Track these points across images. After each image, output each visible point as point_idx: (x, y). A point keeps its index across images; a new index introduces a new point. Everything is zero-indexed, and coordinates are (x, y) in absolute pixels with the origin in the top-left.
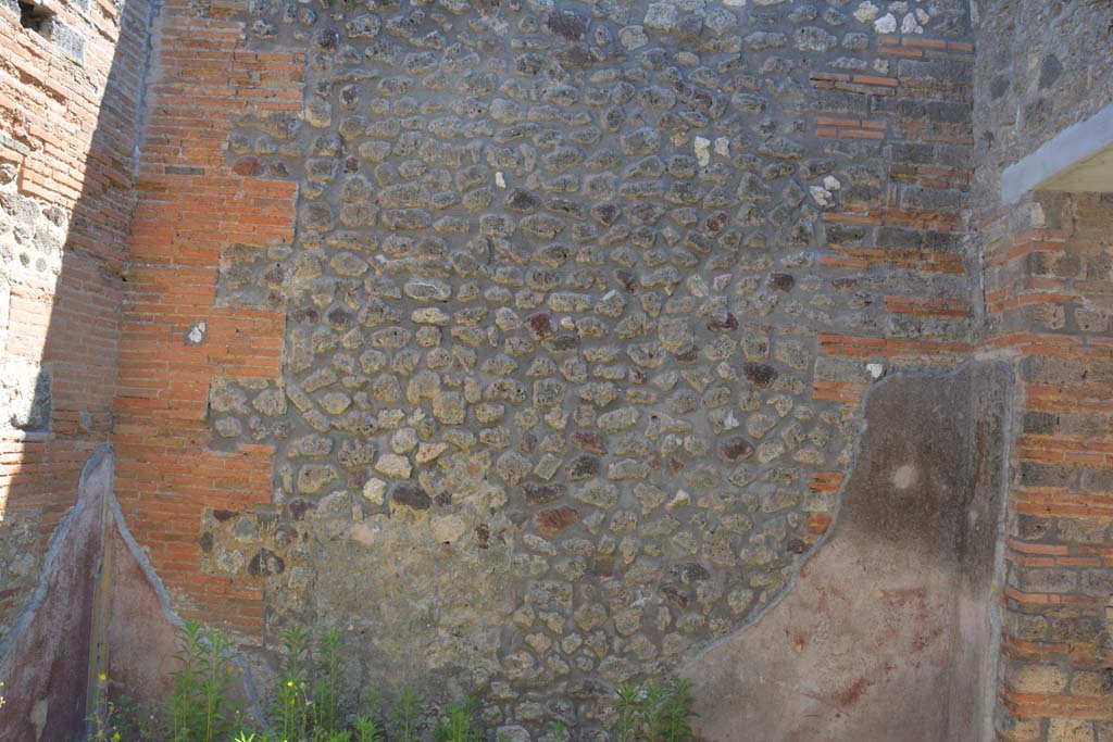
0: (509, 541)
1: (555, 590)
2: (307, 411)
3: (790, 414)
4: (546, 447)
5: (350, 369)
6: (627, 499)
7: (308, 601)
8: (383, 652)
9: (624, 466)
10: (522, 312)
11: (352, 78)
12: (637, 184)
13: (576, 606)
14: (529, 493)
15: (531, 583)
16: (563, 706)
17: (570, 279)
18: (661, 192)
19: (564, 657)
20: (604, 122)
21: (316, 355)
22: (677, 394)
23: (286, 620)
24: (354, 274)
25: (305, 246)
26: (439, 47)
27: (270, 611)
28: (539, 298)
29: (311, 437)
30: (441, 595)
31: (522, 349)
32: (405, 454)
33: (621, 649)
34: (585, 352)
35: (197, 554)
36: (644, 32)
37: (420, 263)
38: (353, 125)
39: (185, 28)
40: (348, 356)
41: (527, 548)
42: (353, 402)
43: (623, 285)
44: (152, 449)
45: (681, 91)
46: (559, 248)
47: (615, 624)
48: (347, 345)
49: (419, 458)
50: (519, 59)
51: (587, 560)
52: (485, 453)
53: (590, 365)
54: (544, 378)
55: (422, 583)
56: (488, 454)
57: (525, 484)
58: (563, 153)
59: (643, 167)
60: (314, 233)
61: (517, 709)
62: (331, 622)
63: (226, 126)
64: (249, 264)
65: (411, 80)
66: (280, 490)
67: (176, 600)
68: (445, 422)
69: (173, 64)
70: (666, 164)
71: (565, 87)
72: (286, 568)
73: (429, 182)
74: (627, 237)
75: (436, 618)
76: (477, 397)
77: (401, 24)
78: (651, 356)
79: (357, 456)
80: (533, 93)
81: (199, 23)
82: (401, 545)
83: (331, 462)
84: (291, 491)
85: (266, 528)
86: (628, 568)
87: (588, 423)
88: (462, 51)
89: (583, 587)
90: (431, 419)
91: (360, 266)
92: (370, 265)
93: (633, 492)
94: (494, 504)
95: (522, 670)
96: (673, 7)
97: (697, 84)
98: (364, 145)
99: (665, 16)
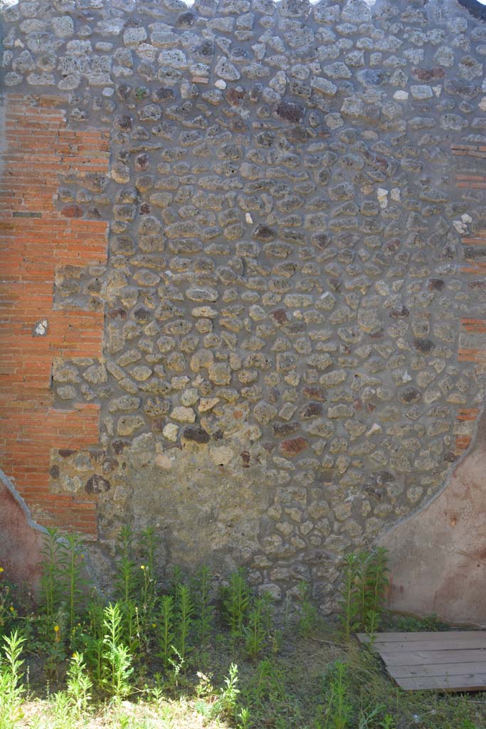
0: (264, 462)
1: (295, 493)
2: (122, 379)
3: (444, 372)
4: (286, 398)
5: (151, 350)
6: (341, 431)
7: (128, 508)
8: (181, 541)
9: (338, 409)
10: (267, 308)
11: (143, 148)
12: (341, 221)
13: (309, 503)
14: (276, 429)
15: (279, 490)
16: (302, 569)
17: (298, 285)
18: (357, 226)
19: (302, 537)
20: (317, 179)
21: (126, 340)
22: (371, 360)
23: (113, 522)
24: (151, 285)
25: (115, 266)
26: (203, 127)
27: (101, 517)
28: (278, 298)
29: (126, 397)
30: (219, 500)
31: (268, 332)
32: (191, 406)
33: (339, 530)
34: (310, 334)
35: (49, 480)
36: (341, 117)
37: (196, 276)
38: (145, 182)
39: (23, 114)
40: (149, 341)
41: (276, 466)
42: (153, 372)
43: (334, 289)
44: (12, 409)
45: (368, 158)
46: (291, 264)
47: (334, 513)
48: (148, 333)
49: (200, 409)
50: (258, 135)
51: (316, 472)
52: (246, 403)
53: (314, 342)
54: (283, 351)
55: (205, 493)
56: (248, 404)
57: (273, 424)
58: (291, 199)
59: (345, 209)
60: (122, 257)
61: (271, 572)
62: (143, 522)
63: (55, 183)
64: (76, 279)
65: (185, 150)
66: (105, 434)
67: (35, 512)
68: (218, 383)
69: (15, 140)
70: (359, 207)
71: (291, 155)
72: (112, 488)
73: (201, 220)
74: (336, 256)
75: (215, 516)
76: (239, 366)
77: (176, 111)
78: (354, 335)
79: (158, 409)
80: (269, 159)
81: (32, 111)
82: (191, 467)
83: (140, 413)
84: (113, 434)
85: (96, 460)
86: (342, 476)
87: (314, 381)
88: (219, 130)
89: (314, 490)
90: (208, 382)
91: (154, 279)
92: (161, 278)
93: (344, 426)
94: (253, 437)
95: (275, 547)
96: (360, 100)
97: (378, 153)
98: (153, 195)
99: (355, 107)
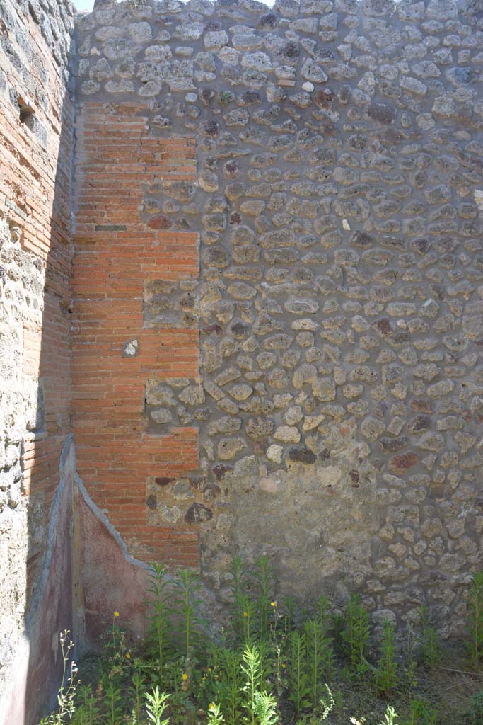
0: (373, 481)
1: (407, 512)
2: (221, 399)
4: (394, 412)
5: (250, 367)
6: (451, 444)
7: (232, 538)
8: (290, 570)
9: (447, 421)
10: (370, 318)
11: (232, 155)
12: (440, 225)
13: (422, 521)
14: (385, 445)
15: (390, 509)
16: (417, 591)
17: (400, 293)
18: (456, 229)
19: (415, 557)
20: (413, 182)
21: (224, 358)
22: (478, 369)
23: (216, 553)
24: (247, 298)
25: (208, 279)
26: (293, 132)
27: (203, 548)
28: (381, 307)
29: (226, 418)
30: (328, 523)
31: (373, 344)
32: (295, 425)
33: (453, 548)
34: (415, 343)
35: (146, 511)
36: (433, 117)
37: (295, 287)
38: (235, 190)
39: (102, 123)
40: (247, 357)
41: (386, 484)
42: (254, 390)
43: (437, 295)
44: (104, 437)
45: (463, 158)
46: (392, 272)
47: (448, 531)
48: (246, 349)
49: (305, 427)
50: (350, 138)
51: (427, 488)
52: (352, 419)
53: (419, 352)
54: (388, 363)
55: (314, 517)
56: (354, 420)
57: (382, 440)
58: (388, 204)
59: (444, 212)
60: (214, 269)
61: (386, 597)
62: (249, 551)
63: (140, 193)
64: (166, 294)
65: (275, 155)
66: (204, 459)
67: (131, 547)
68: (322, 400)
69: (95, 150)
70: (457, 209)
71: (385, 158)
72: (214, 516)
73: (297, 229)
74: (437, 262)
75: (325, 540)
76: (343, 380)
77: (264, 116)
78: (459, 343)
79: (262, 429)
80: (363, 162)
81: (111, 119)
82: (297, 490)
83: (241, 435)
84: (213, 459)
85: (196, 487)
86: (454, 491)
87: (421, 393)
88: (310, 134)
89: (426, 507)
90: (312, 399)
91: (251, 292)
92: (257, 290)
93: (454, 438)
94: (361, 455)
95: (388, 570)
96: (451, 100)
97: (472, 153)
98: (245, 203)
99: (446, 106)
